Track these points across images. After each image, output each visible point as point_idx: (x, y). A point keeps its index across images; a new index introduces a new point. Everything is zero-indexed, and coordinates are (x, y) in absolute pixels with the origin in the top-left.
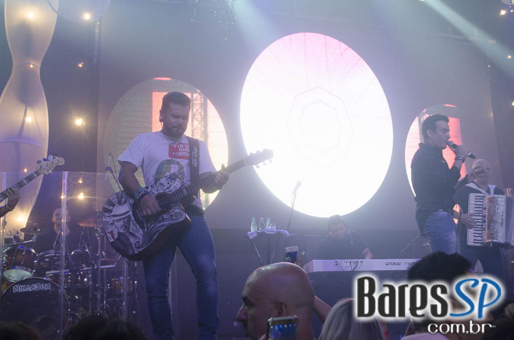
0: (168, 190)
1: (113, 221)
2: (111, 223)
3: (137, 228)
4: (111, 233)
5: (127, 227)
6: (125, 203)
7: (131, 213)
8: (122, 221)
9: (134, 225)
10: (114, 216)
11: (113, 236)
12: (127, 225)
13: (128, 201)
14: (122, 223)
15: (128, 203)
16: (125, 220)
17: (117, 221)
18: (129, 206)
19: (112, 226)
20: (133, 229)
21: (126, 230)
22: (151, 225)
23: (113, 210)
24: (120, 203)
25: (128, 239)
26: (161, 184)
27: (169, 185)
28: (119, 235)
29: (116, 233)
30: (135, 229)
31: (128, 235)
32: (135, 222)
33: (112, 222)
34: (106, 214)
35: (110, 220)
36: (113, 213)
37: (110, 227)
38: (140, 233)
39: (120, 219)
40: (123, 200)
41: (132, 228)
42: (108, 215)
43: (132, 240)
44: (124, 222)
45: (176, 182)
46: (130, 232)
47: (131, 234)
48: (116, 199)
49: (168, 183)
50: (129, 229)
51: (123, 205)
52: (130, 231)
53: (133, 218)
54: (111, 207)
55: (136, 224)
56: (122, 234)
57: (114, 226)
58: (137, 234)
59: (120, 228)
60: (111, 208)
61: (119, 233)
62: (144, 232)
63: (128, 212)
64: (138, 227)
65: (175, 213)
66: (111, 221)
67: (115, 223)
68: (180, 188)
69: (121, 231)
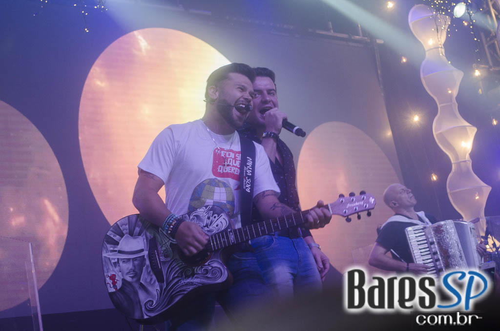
0: (206, 229)
1: (118, 259)
2: (115, 263)
3: (151, 279)
4: (113, 278)
5: (137, 274)
6: (139, 234)
7: (146, 253)
8: (131, 263)
9: (149, 273)
10: (120, 252)
11: (114, 283)
12: (137, 270)
13: (144, 232)
14: (130, 266)
15: (144, 236)
16: (136, 263)
17: (124, 262)
18: (145, 240)
19: (115, 267)
20: (146, 279)
21: (135, 279)
22: (174, 279)
23: (120, 242)
24: (131, 234)
25: (136, 294)
26: (197, 216)
27: (209, 222)
28: (123, 283)
29: (121, 280)
30: (148, 280)
31: (136, 286)
32: (150, 269)
33: (116, 260)
34: (108, 246)
35: (114, 257)
36: (118, 248)
37: (112, 269)
38: (155, 289)
39: (129, 260)
40: (137, 229)
41: (144, 278)
42: (112, 249)
43: (142, 297)
44: (134, 266)
45: (221, 219)
46: (141, 283)
47: (142, 287)
48: (127, 226)
49: (209, 218)
50: (139, 279)
51: (135, 238)
52: (141, 281)
53: (148, 262)
54: (118, 236)
55: (152, 273)
56: (129, 283)
57: (117, 269)
58: (150, 288)
59: (127, 274)
60: (117, 238)
61: (124, 280)
62: (161, 287)
63: (142, 250)
64: (154, 278)
65: (212, 267)
66: (114, 259)
67: (121, 263)
68: (225, 230)
69: (128, 279)
